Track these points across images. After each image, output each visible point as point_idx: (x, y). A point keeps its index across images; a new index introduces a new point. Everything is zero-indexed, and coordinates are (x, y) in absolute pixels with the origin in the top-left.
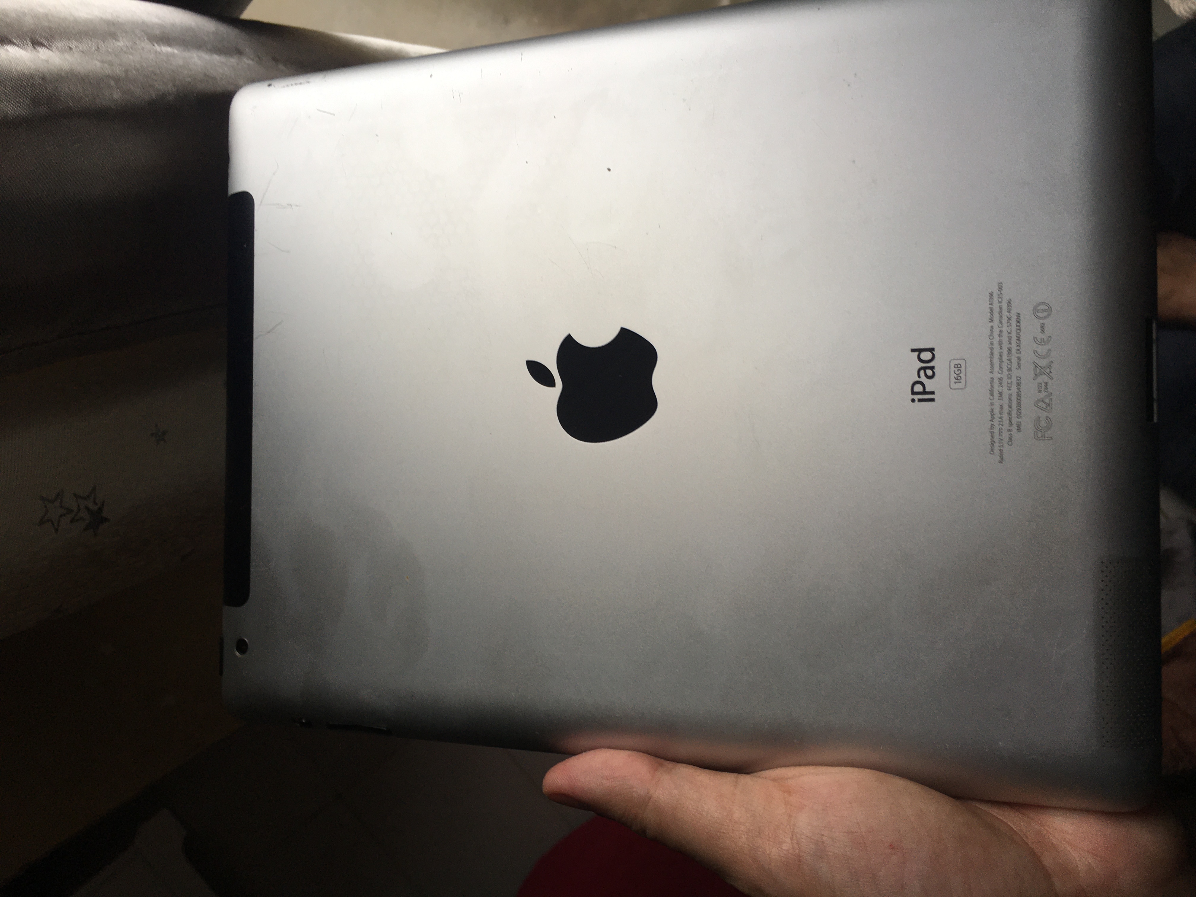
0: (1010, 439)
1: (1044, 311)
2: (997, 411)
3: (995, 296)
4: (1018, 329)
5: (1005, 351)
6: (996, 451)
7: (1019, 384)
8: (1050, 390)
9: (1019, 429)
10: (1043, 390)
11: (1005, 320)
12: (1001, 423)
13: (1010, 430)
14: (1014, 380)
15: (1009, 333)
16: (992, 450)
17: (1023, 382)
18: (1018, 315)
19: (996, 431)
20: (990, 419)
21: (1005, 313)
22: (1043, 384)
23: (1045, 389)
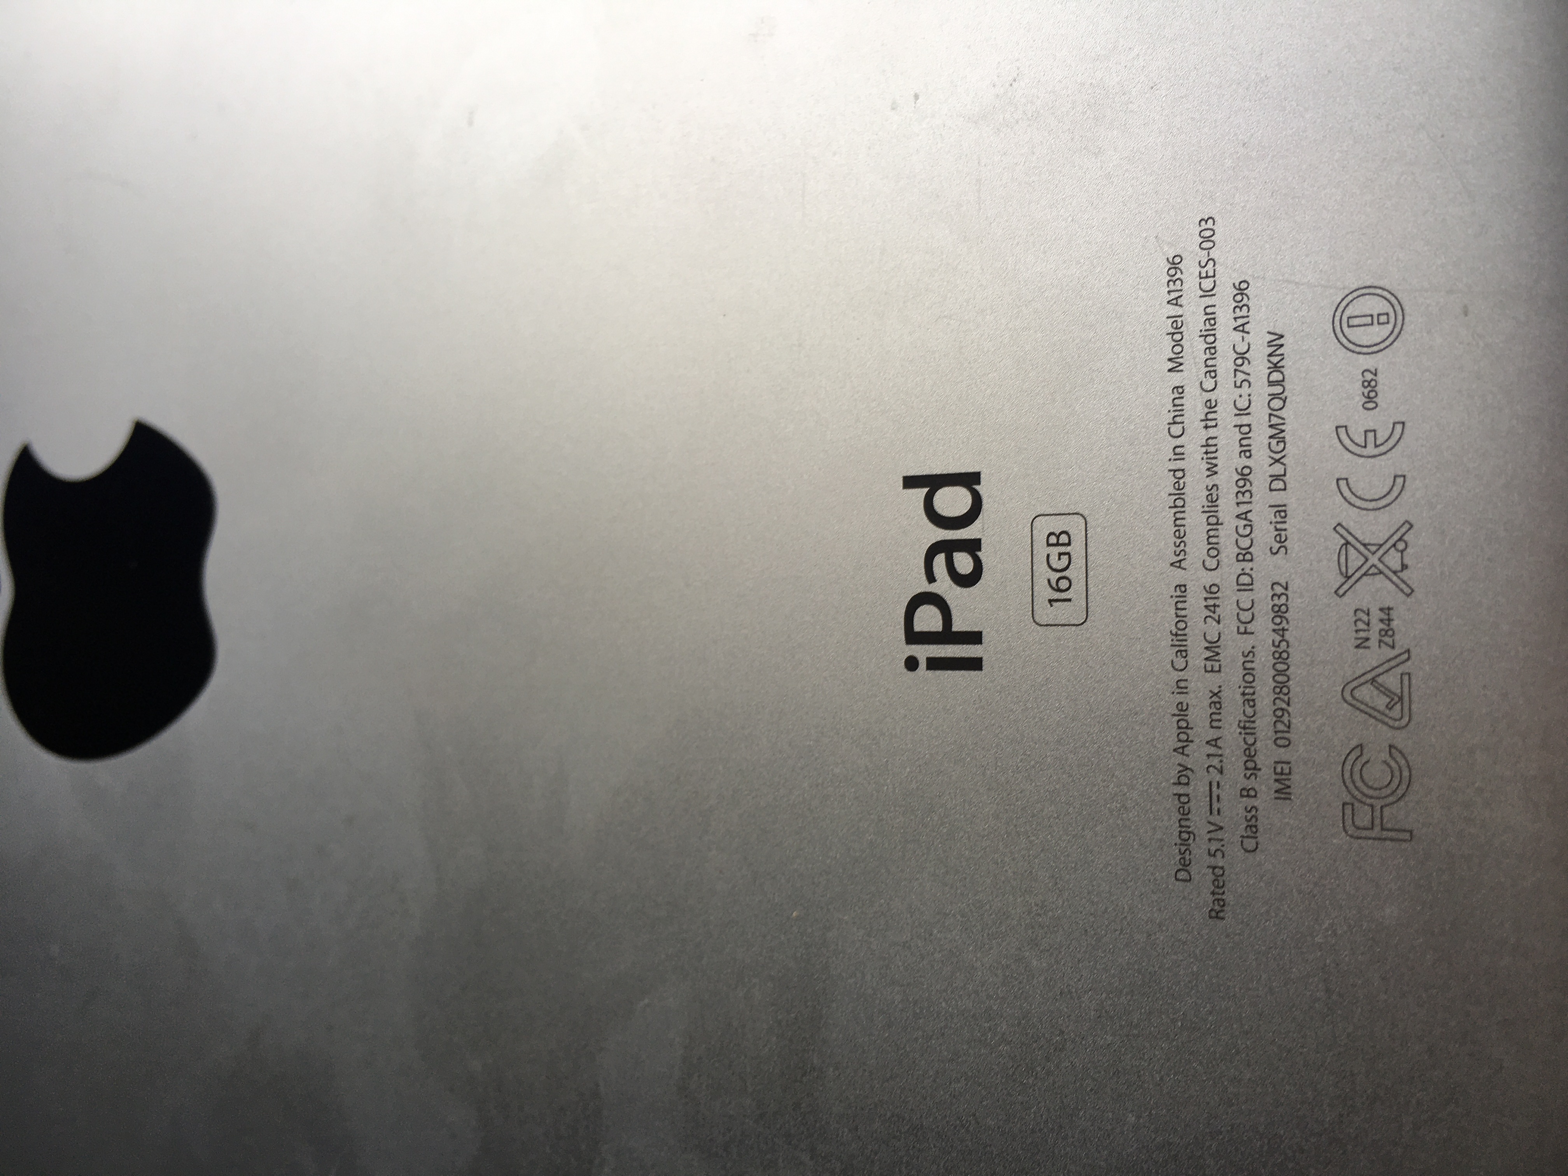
0: (1252, 827)
1: (1374, 319)
2: (1199, 715)
3: (1190, 271)
4: (1274, 396)
5: (1226, 479)
6: (1200, 871)
7: (1279, 613)
8: (1402, 641)
9: (1283, 793)
10: (1374, 636)
11: (1225, 363)
12: (1215, 761)
13: (1247, 793)
14: (1262, 593)
15: (1243, 412)
16: (1185, 866)
17: (1296, 603)
18: (1276, 341)
19: (1198, 788)
20: (1173, 742)
21: (1226, 337)
22: (1376, 615)
23: (1384, 633)
